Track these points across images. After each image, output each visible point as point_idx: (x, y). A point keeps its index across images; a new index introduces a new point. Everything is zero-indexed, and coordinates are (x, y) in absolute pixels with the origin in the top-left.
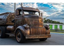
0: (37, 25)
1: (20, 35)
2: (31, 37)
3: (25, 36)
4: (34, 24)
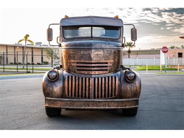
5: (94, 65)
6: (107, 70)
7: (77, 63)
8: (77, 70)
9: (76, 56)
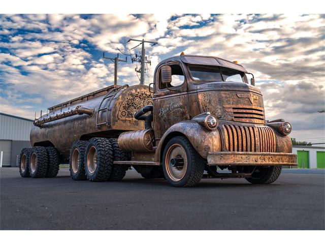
0: (246, 115)
1: (179, 155)
2: (227, 157)
3: (203, 155)
4: (234, 113)
5: (254, 111)
6: (262, 119)
7: (233, 108)
8: (235, 117)
9: (231, 99)
